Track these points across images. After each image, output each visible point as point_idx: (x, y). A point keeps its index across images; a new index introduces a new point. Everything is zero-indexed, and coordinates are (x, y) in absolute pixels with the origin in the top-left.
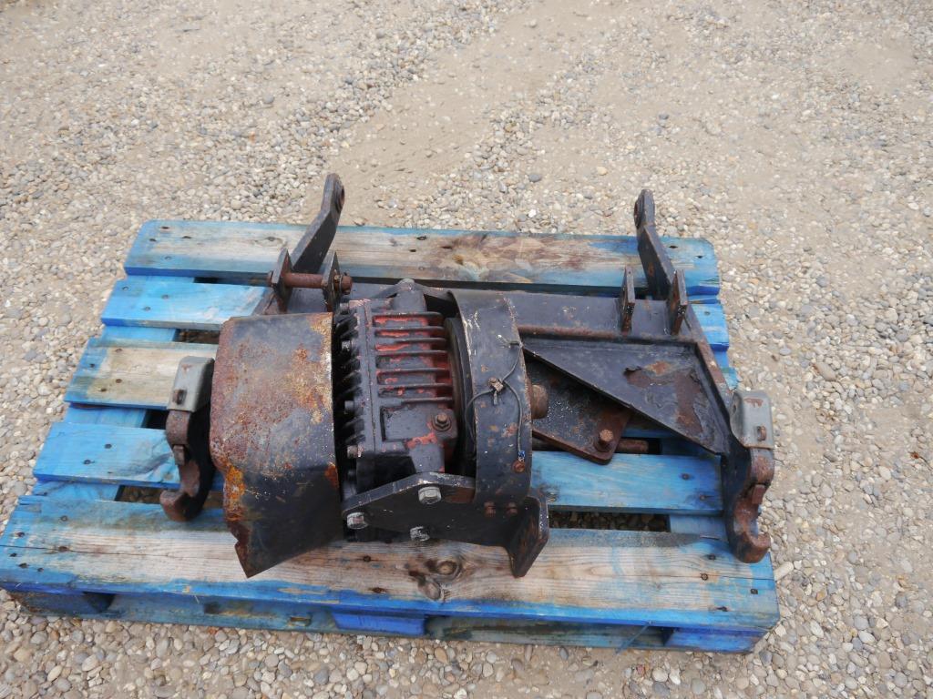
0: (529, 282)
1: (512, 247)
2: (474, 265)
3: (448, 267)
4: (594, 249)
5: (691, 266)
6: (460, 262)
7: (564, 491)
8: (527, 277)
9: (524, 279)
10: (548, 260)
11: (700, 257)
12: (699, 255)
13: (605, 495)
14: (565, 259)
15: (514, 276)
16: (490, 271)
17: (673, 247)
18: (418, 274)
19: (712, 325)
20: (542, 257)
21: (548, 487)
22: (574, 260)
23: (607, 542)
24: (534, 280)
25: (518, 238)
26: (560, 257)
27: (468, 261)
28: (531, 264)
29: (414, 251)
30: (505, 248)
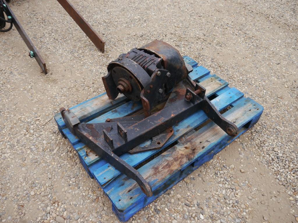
0: (163, 154)
1: (178, 162)
2: (181, 149)
3: (187, 144)
4: (155, 179)
5: (120, 194)
6: (186, 148)
7: (112, 113)
8: (164, 155)
9: (165, 154)
10: (164, 165)
11: (120, 200)
12: (121, 201)
13: (102, 118)
14: (160, 169)
15: (168, 153)
16: (175, 150)
17: (131, 198)
18: (191, 137)
19: (101, 175)
20: (167, 165)
21: (115, 112)
22: (158, 170)
23: (96, 110)
24: (162, 155)
25: (180, 166)
26: (162, 168)
27: (184, 149)
28: (167, 160)
29: (201, 142)
30: (179, 160)
